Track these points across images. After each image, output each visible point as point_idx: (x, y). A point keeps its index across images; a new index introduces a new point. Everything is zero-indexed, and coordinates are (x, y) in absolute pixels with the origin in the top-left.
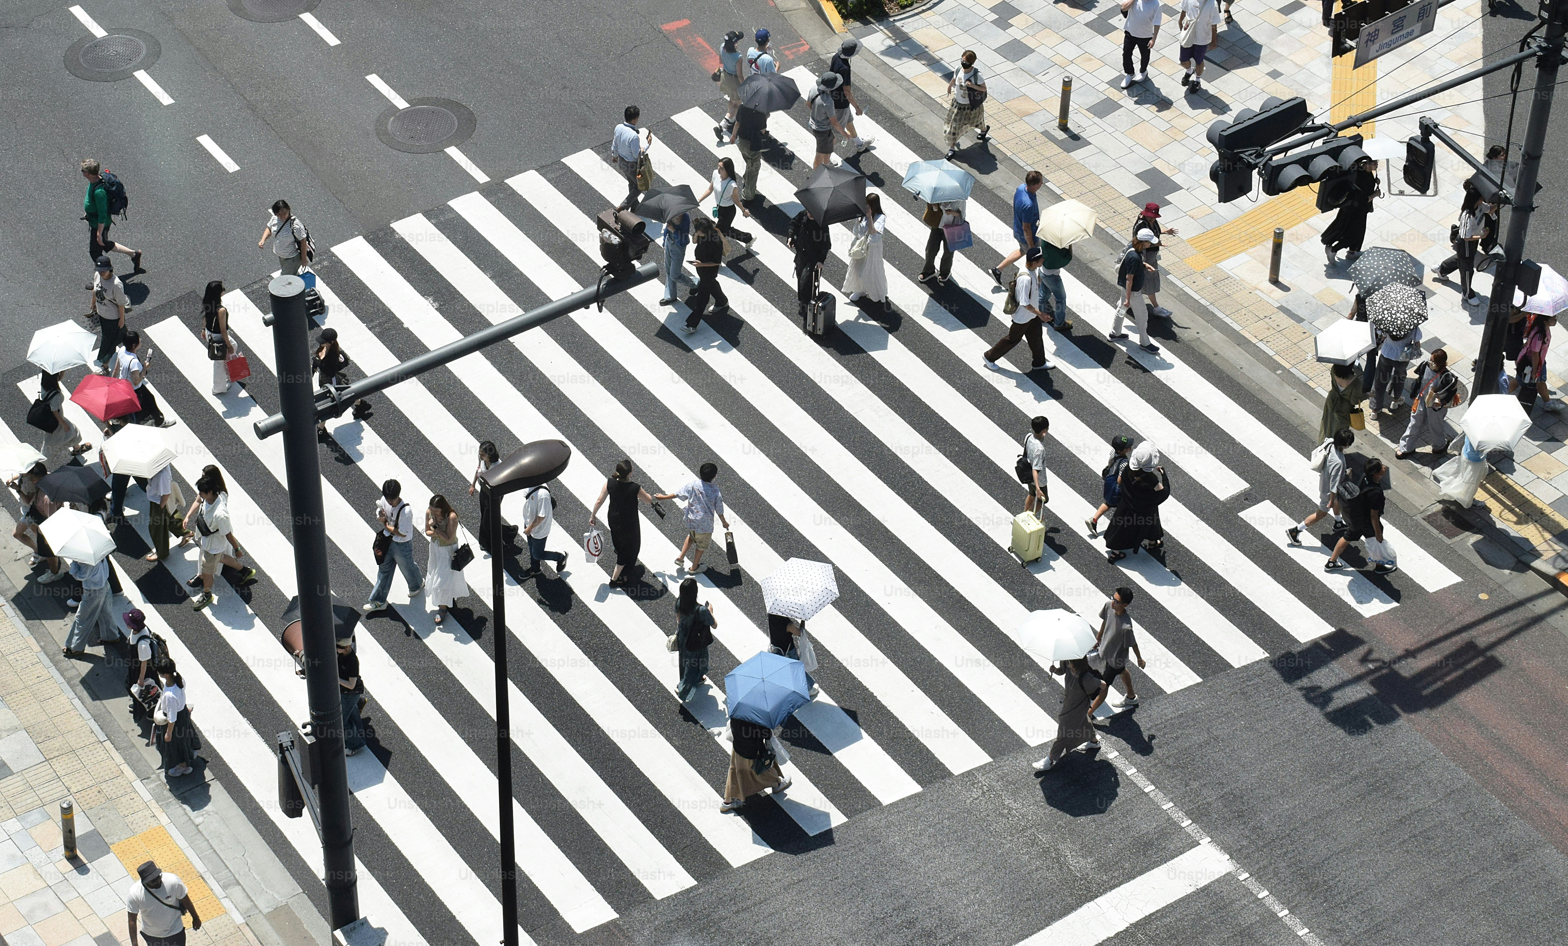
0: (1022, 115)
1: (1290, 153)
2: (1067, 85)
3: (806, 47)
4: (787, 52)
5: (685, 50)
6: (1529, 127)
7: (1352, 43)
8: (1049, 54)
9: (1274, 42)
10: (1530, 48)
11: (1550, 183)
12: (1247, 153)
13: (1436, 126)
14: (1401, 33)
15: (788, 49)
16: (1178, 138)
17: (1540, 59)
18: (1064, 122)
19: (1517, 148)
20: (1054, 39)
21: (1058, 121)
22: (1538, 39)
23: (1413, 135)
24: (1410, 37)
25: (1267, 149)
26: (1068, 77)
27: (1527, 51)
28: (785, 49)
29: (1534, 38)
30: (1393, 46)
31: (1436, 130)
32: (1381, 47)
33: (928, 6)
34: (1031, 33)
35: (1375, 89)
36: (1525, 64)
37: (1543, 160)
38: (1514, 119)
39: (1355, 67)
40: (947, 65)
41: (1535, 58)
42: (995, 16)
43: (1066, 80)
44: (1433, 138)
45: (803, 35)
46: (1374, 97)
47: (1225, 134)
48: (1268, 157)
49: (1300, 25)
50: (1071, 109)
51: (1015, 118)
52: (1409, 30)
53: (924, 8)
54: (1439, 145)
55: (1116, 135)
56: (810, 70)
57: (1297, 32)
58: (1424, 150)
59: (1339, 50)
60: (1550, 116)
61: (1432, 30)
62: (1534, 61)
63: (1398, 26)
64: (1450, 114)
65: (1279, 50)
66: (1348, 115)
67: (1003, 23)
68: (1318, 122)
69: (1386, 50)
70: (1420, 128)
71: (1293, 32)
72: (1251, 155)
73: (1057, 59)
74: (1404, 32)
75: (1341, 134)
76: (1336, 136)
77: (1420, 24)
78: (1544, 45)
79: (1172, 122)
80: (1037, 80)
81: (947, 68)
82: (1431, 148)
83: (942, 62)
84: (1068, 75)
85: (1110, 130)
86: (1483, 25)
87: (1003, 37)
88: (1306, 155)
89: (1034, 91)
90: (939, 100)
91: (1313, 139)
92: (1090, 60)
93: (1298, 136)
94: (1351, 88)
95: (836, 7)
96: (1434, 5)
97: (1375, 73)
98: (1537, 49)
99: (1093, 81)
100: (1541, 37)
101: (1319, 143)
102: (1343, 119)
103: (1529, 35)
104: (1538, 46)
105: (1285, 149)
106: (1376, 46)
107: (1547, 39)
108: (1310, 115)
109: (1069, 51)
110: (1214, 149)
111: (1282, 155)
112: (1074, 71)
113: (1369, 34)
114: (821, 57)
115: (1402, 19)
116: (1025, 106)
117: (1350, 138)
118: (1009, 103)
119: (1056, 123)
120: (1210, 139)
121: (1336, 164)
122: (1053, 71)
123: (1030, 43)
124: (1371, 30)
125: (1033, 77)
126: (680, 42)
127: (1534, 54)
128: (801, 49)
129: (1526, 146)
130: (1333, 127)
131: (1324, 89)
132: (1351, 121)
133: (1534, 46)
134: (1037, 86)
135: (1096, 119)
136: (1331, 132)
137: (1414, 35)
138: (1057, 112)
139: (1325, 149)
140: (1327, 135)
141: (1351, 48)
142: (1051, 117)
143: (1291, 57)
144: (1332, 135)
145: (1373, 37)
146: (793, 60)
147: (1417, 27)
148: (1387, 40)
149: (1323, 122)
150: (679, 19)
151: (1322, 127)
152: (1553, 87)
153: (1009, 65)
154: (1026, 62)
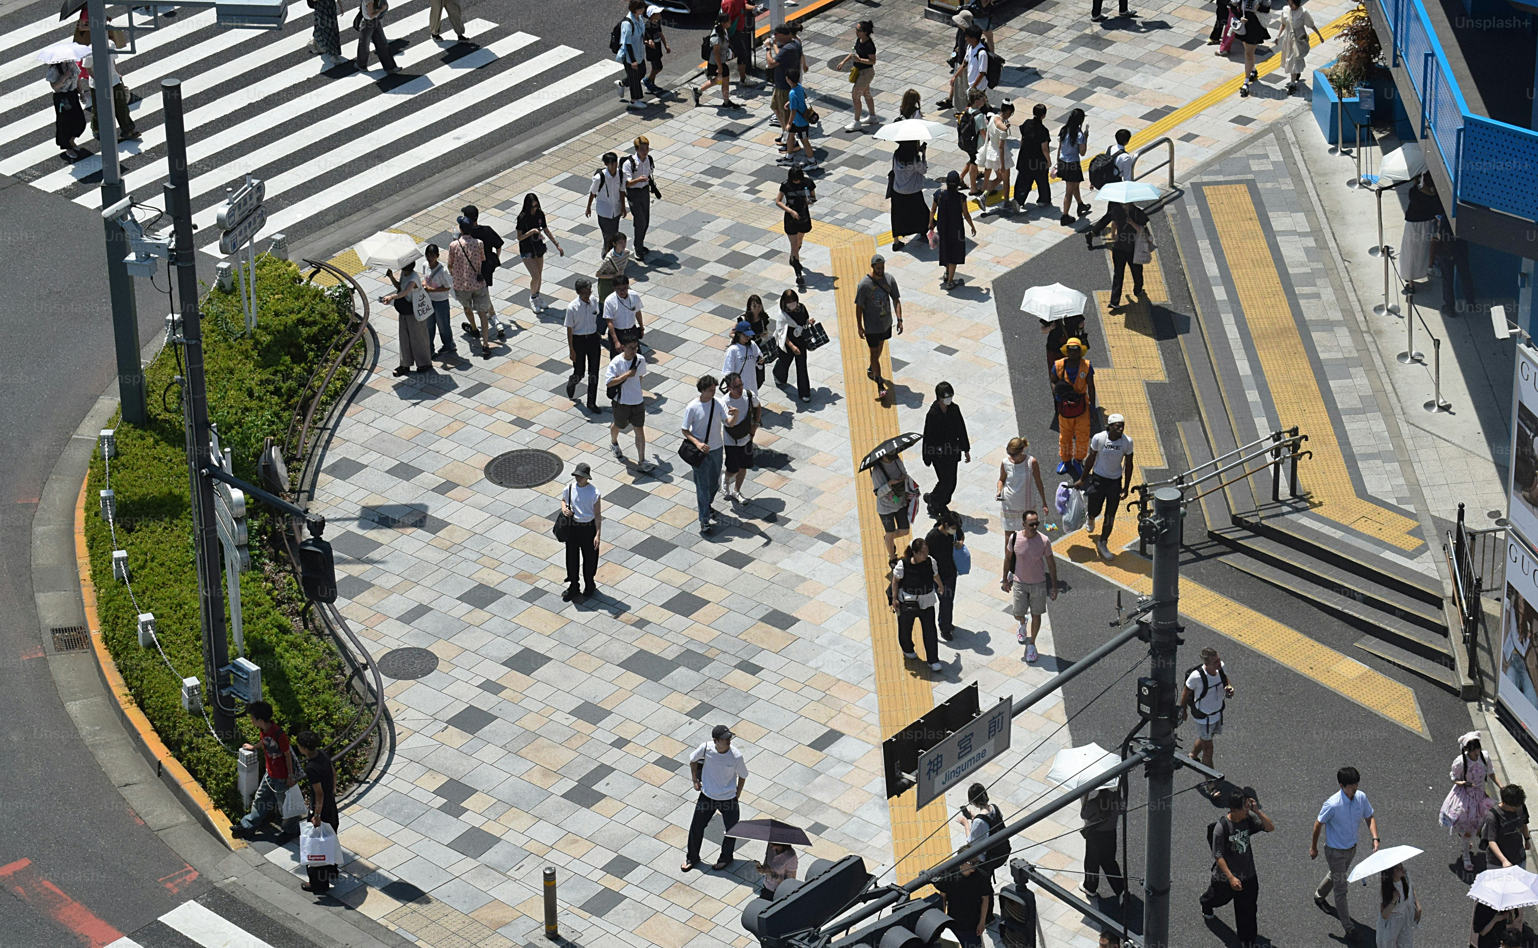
0: (497, 926)
1: (852, 930)
2: (550, 879)
3: (194, 875)
4: (169, 885)
5: (28, 899)
6: (1149, 855)
7: (911, 777)
8: (521, 840)
9: (810, 787)
10: (1134, 753)
11: (1185, 921)
12: (797, 938)
13: (1032, 869)
14: (970, 756)
15: (171, 880)
16: (705, 929)
17: (1148, 765)
18: (553, 928)
19: (1138, 883)
20: (523, 821)
21: (544, 927)
22: (1142, 741)
23: (1005, 884)
24: (982, 760)
25: (823, 928)
26: (549, 868)
27: (1131, 759)
28: (165, 881)
29: (1137, 740)
30: (962, 774)
31: (1033, 874)
32: (948, 778)
33: (351, 798)
34: (493, 817)
35: (947, 831)
36: (1131, 776)
37: (1172, 893)
38: (1128, 845)
39: (919, 807)
40: (386, 874)
41: (1143, 766)
42: (441, 801)
43: (548, 872)
44: (1031, 885)
45: (188, 859)
46: (949, 841)
47: (765, 916)
48: (825, 939)
49: (840, 761)
50: (559, 909)
51: (487, 932)
52: (980, 750)
53: (346, 801)
54: (1039, 892)
55: (624, 935)
56: (203, 905)
57: (837, 770)
58: (1021, 901)
59: (895, 788)
60: (1172, 836)
61: (1008, 747)
62: (1141, 769)
63: (965, 747)
64: (1047, 850)
65: (818, 796)
66: (918, 871)
67: (454, 809)
68: (882, 884)
69: (954, 779)
70: (1012, 874)
71: (832, 772)
72: (803, 939)
73: (532, 847)
74: (974, 754)
75: (913, 896)
76: (908, 899)
77: (992, 741)
78: (1151, 747)
79: (694, 910)
80: (509, 878)
81: (386, 879)
82: (1030, 898)
83: (380, 871)
84: (549, 865)
85: (615, 930)
86: (1070, 730)
87: (456, 828)
88: (873, 929)
89: (505, 892)
90: (382, 922)
91: (880, 908)
92: (576, 841)
93: (861, 906)
94: (917, 834)
95: (228, 816)
96: (1006, 715)
97: (945, 812)
98: (1143, 754)
99: (583, 869)
100: (1145, 738)
101: (887, 911)
102: (913, 876)
103: (1130, 738)
104: (1143, 750)
105: (846, 926)
106: (941, 777)
107: (1153, 740)
108: (871, 876)
109: (545, 833)
110: (753, 937)
111: (842, 934)
112: (556, 858)
113: (930, 762)
114: (217, 885)
115: (969, 737)
116: (498, 914)
117: (926, 900)
118: (476, 913)
119: (542, 931)
120: (746, 926)
121: (914, 936)
122: (529, 864)
123: (494, 829)
124: (933, 757)
125: (504, 875)
126: (20, 890)
127: (1140, 761)
128: (188, 878)
129: (1148, 877)
130: (902, 888)
131: (884, 839)
132: (925, 877)
133: (1138, 750)
134: (511, 885)
135: (594, 920)
136: (901, 895)
137: (986, 758)
138: (540, 916)
139: (896, 918)
140: (896, 899)
141: (910, 784)
142: (534, 925)
143: (835, 804)
144: (903, 898)
145: (936, 766)
146: (178, 893)
147: (990, 746)
148: (954, 768)
149: (889, 884)
150: (15, 859)
151: (889, 890)
152: (1170, 799)
153: (469, 863)
154: (491, 856)
